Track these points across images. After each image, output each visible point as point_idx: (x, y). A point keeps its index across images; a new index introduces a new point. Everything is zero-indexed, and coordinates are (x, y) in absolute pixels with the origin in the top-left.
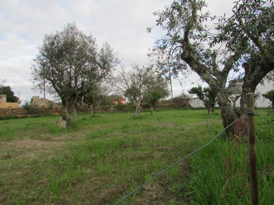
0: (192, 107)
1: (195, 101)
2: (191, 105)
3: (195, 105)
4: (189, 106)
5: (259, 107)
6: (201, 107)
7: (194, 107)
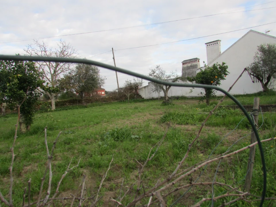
0: (143, 98)
1: (145, 90)
2: (141, 96)
3: (146, 95)
4: (140, 96)
5: (218, 96)
6: (152, 98)
7: (145, 98)
